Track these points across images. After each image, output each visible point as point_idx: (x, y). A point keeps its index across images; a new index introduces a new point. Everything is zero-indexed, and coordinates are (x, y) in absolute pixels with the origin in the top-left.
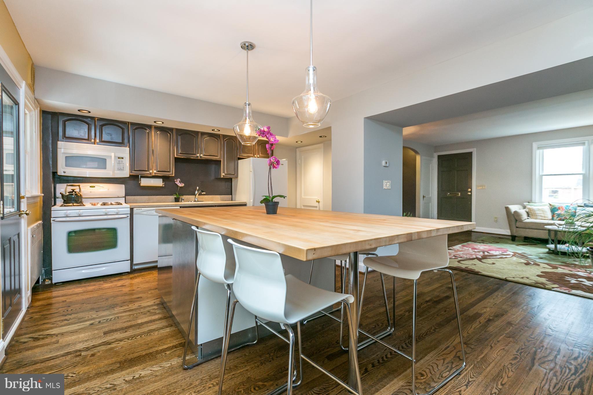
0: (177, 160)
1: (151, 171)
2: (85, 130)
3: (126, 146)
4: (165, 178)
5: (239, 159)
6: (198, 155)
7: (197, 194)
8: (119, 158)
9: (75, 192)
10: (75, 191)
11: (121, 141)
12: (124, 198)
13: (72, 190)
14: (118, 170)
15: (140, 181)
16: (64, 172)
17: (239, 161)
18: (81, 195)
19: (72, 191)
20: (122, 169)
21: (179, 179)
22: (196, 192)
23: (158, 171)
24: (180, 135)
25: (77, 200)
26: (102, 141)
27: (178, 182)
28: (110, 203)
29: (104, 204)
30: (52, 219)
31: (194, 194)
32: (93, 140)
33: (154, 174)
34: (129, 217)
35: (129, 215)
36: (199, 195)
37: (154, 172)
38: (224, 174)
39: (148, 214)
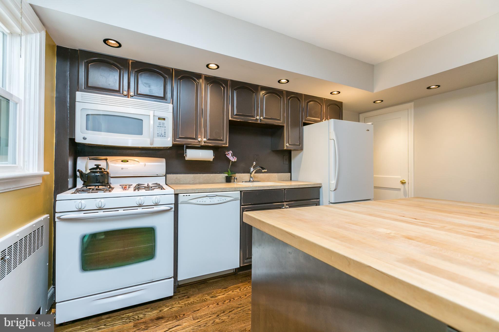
0: (231, 123)
1: (200, 139)
2: (115, 77)
3: (169, 103)
4: (216, 149)
5: (305, 124)
6: (258, 117)
7: (252, 172)
8: (159, 119)
9: (101, 169)
10: (99, 167)
11: (162, 96)
12: (165, 177)
13: (95, 165)
14: (158, 136)
15: (186, 153)
16: (85, 139)
17: (305, 128)
18: (108, 173)
19: (96, 167)
20: (163, 135)
21: (231, 152)
22: (252, 169)
23: (209, 140)
24: (236, 89)
25: (101, 181)
26: (138, 95)
27: (230, 155)
28: (146, 185)
29: (138, 187)
30: (57, 215)
31: (248, 172)
32: (125, 93)
33: (203, 144)
34: (173, 210)
35: (173, 206)
36: (255, 173)
37: (202, 140)
38: (287, 144)
39: (199, 203)
